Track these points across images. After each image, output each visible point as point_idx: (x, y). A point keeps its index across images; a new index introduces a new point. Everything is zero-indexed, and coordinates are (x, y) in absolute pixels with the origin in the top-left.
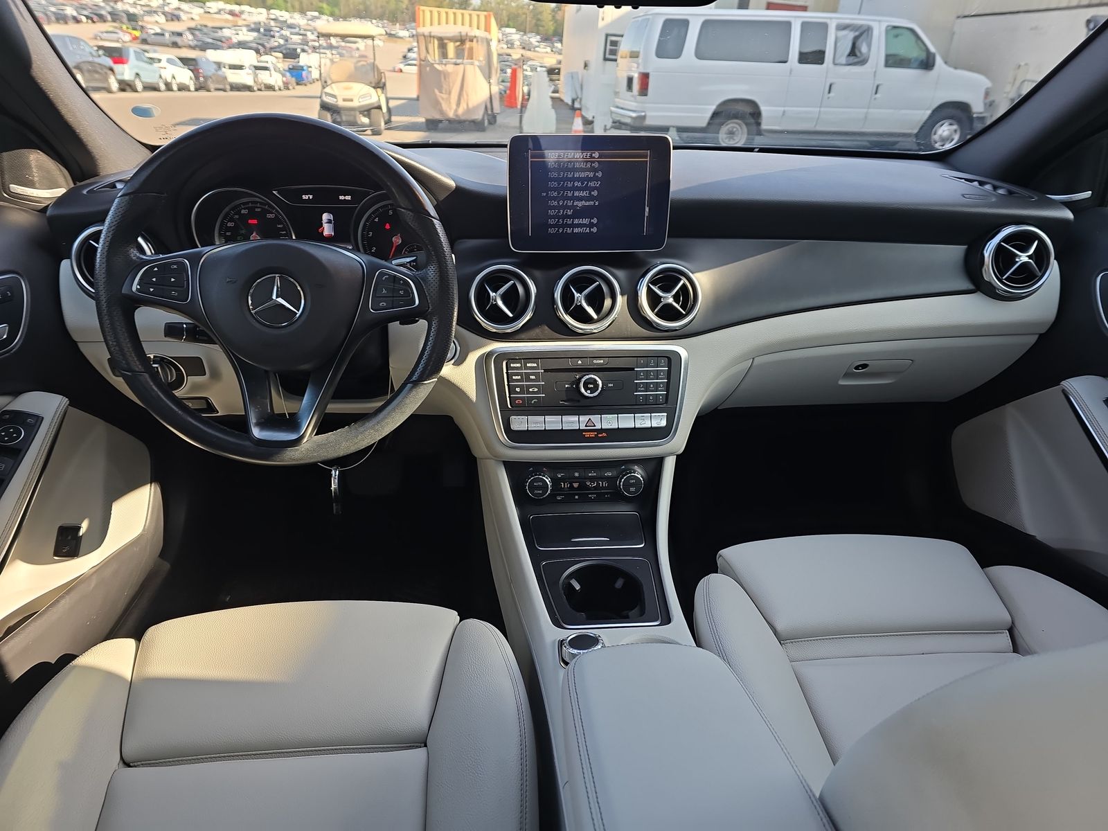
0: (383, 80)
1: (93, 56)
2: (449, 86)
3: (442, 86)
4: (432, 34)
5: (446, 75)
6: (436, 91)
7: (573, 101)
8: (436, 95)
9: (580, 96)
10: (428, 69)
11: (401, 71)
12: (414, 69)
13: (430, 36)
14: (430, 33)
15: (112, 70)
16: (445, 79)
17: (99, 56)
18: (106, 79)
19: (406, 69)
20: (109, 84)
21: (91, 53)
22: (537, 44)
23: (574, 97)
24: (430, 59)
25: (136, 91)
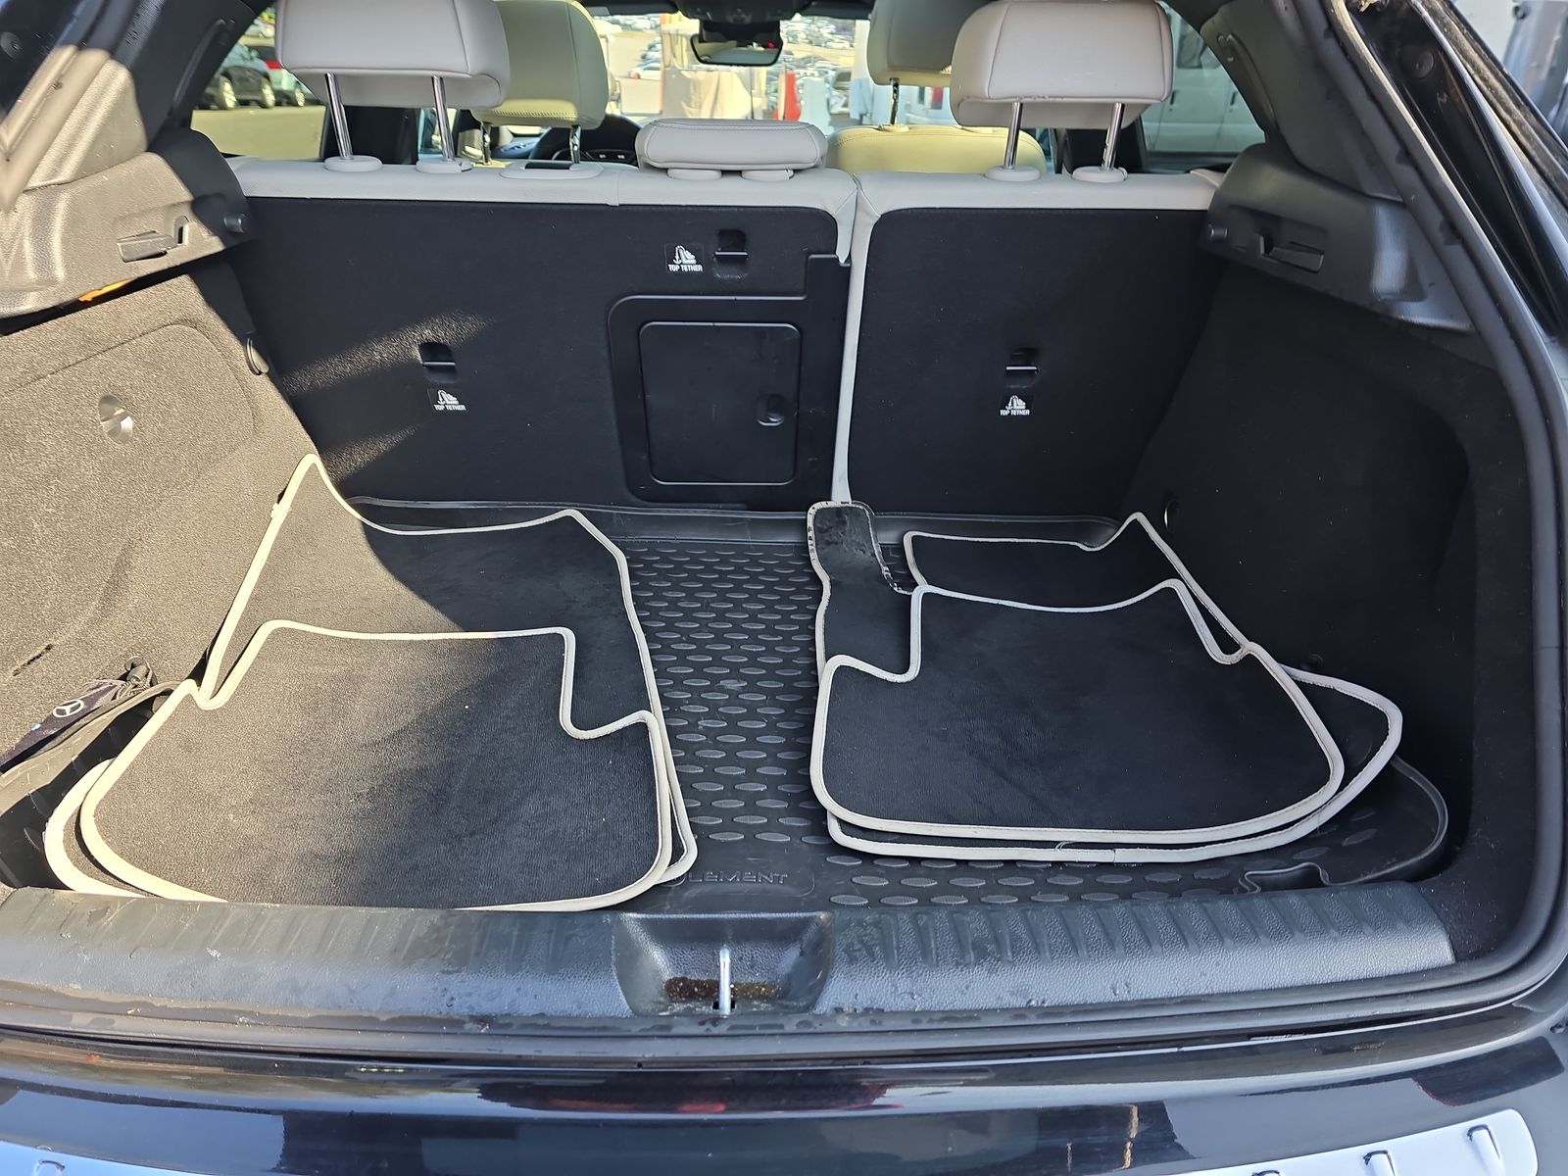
0: (618, 91)
1: (244, 59)
2: (700, 98)
3: (690, 99)
4: (680, 32)
5: (696, 84)
6: (684, 105)
7: (861, 116)
8: (683, 109)
9: (870, 110)
10: (674, 76)
11: (639, 77)
12: (657, 75)
13: (678, 35)
14: (677, 30)
15: (267, 76)
16: (695, 89)
17: (252, 59)
18: (259, 90)
19: (645, 74)
20: (263, 95)
21: (242, 55)
22: (830, 37)
23: (863, 112)
24: (676, 63)
25: (297, 105)
